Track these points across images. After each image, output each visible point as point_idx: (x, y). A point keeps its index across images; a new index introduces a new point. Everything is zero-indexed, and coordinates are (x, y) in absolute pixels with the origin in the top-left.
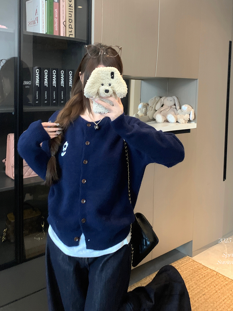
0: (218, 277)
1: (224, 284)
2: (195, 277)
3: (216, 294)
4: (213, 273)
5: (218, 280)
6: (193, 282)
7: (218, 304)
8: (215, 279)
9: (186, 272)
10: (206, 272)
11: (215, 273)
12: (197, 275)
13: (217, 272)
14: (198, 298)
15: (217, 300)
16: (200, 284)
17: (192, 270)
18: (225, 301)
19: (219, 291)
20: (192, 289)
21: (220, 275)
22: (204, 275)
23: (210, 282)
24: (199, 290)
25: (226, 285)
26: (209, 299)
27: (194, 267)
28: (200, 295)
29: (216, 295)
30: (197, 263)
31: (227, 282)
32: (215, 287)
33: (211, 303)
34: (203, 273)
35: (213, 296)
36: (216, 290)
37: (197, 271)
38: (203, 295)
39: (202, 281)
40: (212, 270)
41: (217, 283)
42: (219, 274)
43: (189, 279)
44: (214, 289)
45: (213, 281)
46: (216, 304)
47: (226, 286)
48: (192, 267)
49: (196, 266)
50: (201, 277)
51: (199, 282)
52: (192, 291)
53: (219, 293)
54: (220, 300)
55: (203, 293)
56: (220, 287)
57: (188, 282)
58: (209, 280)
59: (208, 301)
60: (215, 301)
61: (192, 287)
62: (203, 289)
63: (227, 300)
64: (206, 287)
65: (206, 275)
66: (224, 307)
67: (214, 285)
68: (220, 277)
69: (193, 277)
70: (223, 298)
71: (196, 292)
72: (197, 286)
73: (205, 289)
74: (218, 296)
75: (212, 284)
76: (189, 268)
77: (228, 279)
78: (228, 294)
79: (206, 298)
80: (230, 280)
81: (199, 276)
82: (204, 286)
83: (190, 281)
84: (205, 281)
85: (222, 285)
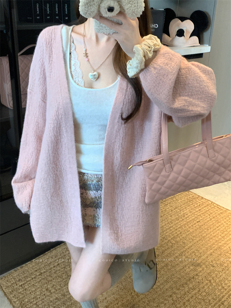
0: (213, 206)
1: (219, 212)
2: (190, 205)
3: (210, 221)
4: (207, 202)
5: (212, 209)
6: (188, 210)
7: (212, 230)
8: (210, 208)
9: (181, 200)
10: (201, 201)
11: (210, 202)
12: (191, 204)
13: (212, 202)
14: (192, 225)
15: (211, 227)
16: (194, 213)
17: (187, 199)
18: (219, 227)
19: (214, 219)
20: (187, 216)
21: (215, 205)
22: (198, 204)
23: (205, 211)
24: (193, 218)
25: (221, 213)
26: (204, 226)
27: (189, 197)
28: (195, 222)
29: (210, 223)
30: (192, 193)
31: (221, 211)
32: (209, 215)
33: (205, 229)
34: (198, 202)
35: (207, 223)
36: (210, 218)
37: (192, 200)
38: (198, 222)
39: (197, 210)
40: (207, 200)
41: (212, 212)
42: (214, 203)
43: (184, 208)
44: (208, 217)
45: (208, 209)
46: (210, 230)
47: (221, 215)
48: (187, 197)
49: (191, 196)
50: (196, 206)
51: (193, 210)
52: (186, 218)
53: (214, 220)
54: (214, 227)
55: (198, 220)
56: (215, 216)
57: (183, 210)
58: (204, 209)
59: (203, 227)
60: (210, 228)
61: (187, 214)
62: (197, 216)
63: (221, 227)
64: (200, 215)
65: (201, 204)
66: (217, 233)
67: (209, 213)
68: (215, 206)
69: (188, 206)
70: (217, 225)
71: (191, 219)
72: (191, 214)
73: (200, 217)
74: (212, 224)
75: (207, 212)
76: (184, 197)
77: (222, 208)
78: (222, 221)
79: (200, 224)
80: (225, 209)
81: (194, 204)
82: (198, 214)
83: (185, 210)
84: (200, 210)
85: (216, 214)
